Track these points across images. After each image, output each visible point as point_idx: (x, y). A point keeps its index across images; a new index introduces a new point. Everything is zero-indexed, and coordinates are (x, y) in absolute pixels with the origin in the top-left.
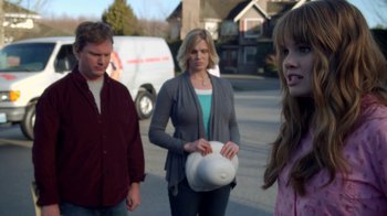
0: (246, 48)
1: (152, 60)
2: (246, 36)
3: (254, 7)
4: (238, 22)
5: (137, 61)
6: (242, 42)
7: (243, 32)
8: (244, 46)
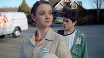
0: (58, 15)
1: (19, 19)
2: (58, 12)
3: (60, 4)
4: (56, 8)
5: (13, 20)
6: (57, 13)
7: (57, 11)
8: (58, 14)
